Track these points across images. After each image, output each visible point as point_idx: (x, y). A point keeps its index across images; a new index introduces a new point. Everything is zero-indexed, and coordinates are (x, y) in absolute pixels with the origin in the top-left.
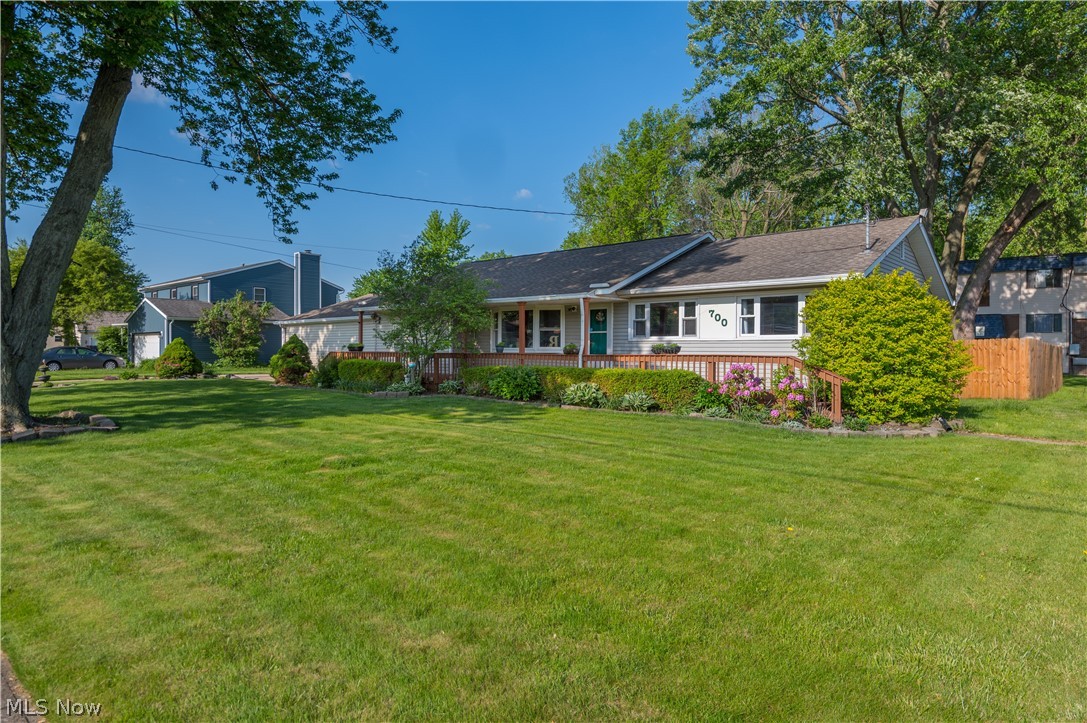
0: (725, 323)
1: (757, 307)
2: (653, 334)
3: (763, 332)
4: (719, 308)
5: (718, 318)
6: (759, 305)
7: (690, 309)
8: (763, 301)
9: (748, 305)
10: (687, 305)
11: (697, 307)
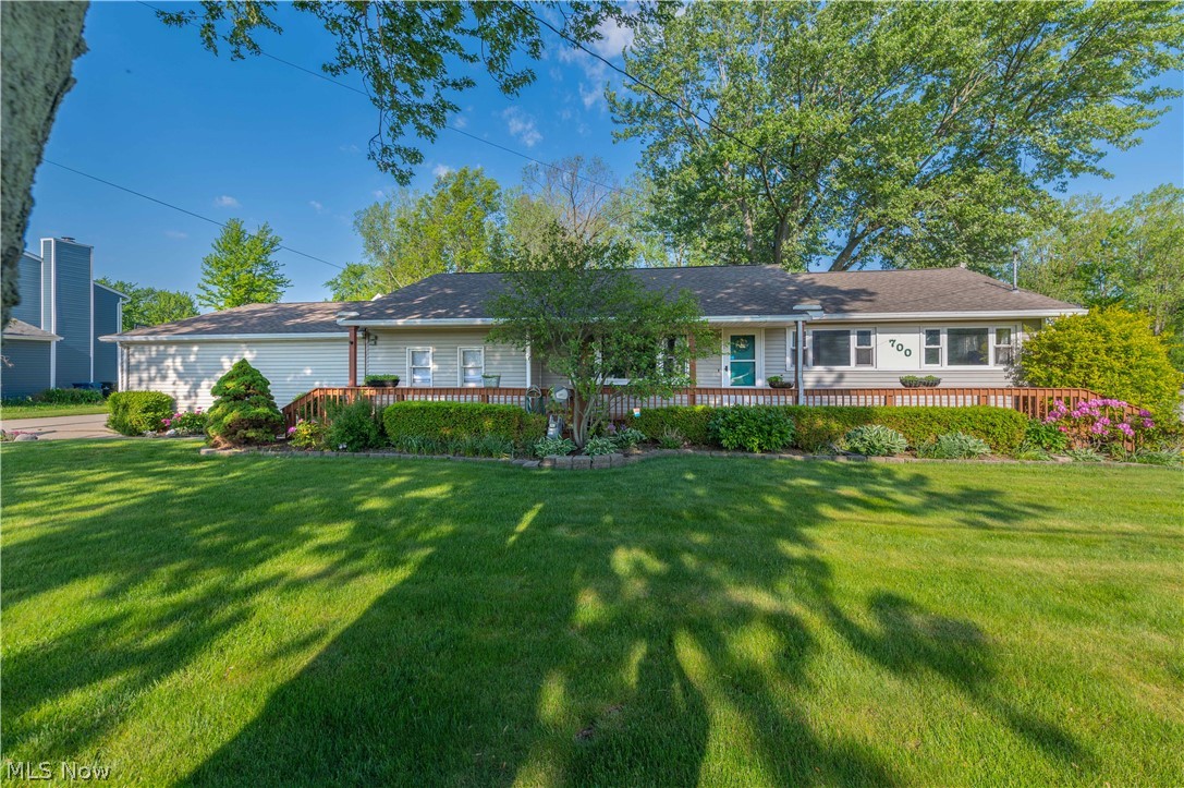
0: (908, 353)
1: (944, 338)
2: (817, 362)
3: (951, 362)
4: (901, 338)
5: (900, 347)
6: (946, 336)
7: (864, 337)
8: (950, 332)
9: (933, 336)
10: (859, 334)
11: (873, 337)
